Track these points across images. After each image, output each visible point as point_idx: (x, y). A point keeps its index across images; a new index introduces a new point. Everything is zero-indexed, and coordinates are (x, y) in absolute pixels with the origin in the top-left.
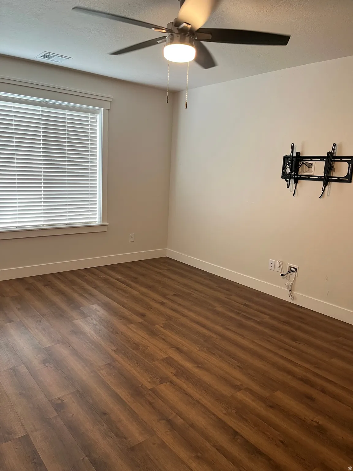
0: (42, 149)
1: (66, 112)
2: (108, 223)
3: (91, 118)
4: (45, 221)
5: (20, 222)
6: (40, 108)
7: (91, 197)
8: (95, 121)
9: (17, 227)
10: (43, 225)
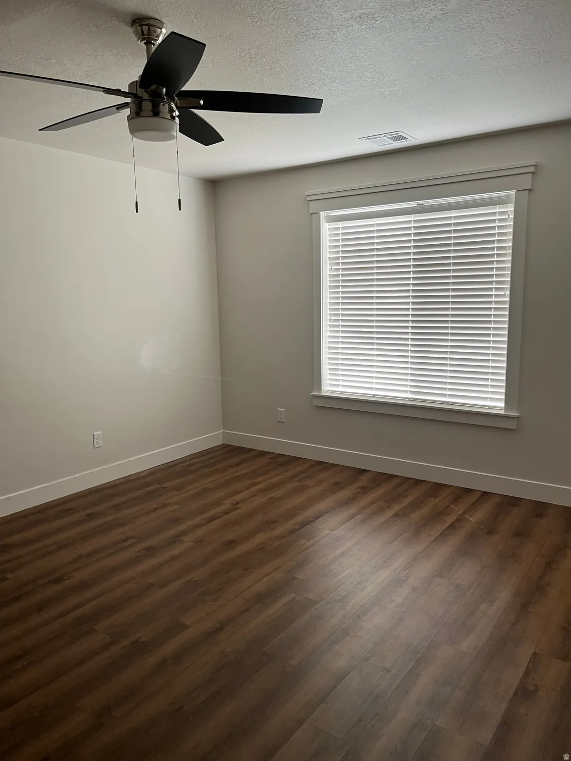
0: (411, 279)
1: (453, 214)
2: (518, 413)
3: (500, 213)
4: (412, 392)
5: (377, 389)
6: (411, 217)
7: (493, 361)
8: (507, 217)
9: (374, 396)
10: (410, 399)
